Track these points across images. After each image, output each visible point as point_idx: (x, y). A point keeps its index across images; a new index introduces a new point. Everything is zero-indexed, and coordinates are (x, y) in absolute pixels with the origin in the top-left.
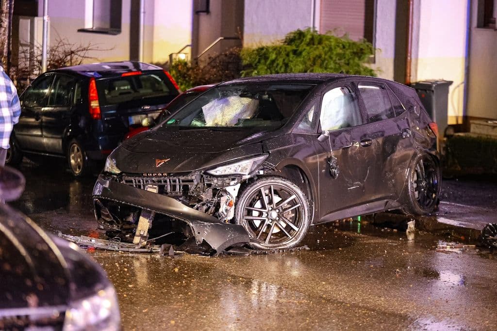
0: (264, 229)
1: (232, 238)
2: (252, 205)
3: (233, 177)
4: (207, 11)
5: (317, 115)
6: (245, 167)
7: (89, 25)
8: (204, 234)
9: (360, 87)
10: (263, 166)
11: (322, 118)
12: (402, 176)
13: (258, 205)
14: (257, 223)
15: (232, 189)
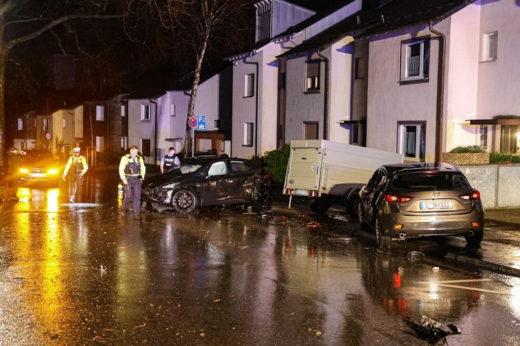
0: (182, 206)
1: (164, 208)
2: (178, 198)
3: (170, 189)
4: (281, 138)
5: (209, 170)
6: (172, 186)
7: (245, 143)
8: (156, 206)
9: (232, 162)
10: (179, 185)
13: (180, 198)
15: (170, 193)
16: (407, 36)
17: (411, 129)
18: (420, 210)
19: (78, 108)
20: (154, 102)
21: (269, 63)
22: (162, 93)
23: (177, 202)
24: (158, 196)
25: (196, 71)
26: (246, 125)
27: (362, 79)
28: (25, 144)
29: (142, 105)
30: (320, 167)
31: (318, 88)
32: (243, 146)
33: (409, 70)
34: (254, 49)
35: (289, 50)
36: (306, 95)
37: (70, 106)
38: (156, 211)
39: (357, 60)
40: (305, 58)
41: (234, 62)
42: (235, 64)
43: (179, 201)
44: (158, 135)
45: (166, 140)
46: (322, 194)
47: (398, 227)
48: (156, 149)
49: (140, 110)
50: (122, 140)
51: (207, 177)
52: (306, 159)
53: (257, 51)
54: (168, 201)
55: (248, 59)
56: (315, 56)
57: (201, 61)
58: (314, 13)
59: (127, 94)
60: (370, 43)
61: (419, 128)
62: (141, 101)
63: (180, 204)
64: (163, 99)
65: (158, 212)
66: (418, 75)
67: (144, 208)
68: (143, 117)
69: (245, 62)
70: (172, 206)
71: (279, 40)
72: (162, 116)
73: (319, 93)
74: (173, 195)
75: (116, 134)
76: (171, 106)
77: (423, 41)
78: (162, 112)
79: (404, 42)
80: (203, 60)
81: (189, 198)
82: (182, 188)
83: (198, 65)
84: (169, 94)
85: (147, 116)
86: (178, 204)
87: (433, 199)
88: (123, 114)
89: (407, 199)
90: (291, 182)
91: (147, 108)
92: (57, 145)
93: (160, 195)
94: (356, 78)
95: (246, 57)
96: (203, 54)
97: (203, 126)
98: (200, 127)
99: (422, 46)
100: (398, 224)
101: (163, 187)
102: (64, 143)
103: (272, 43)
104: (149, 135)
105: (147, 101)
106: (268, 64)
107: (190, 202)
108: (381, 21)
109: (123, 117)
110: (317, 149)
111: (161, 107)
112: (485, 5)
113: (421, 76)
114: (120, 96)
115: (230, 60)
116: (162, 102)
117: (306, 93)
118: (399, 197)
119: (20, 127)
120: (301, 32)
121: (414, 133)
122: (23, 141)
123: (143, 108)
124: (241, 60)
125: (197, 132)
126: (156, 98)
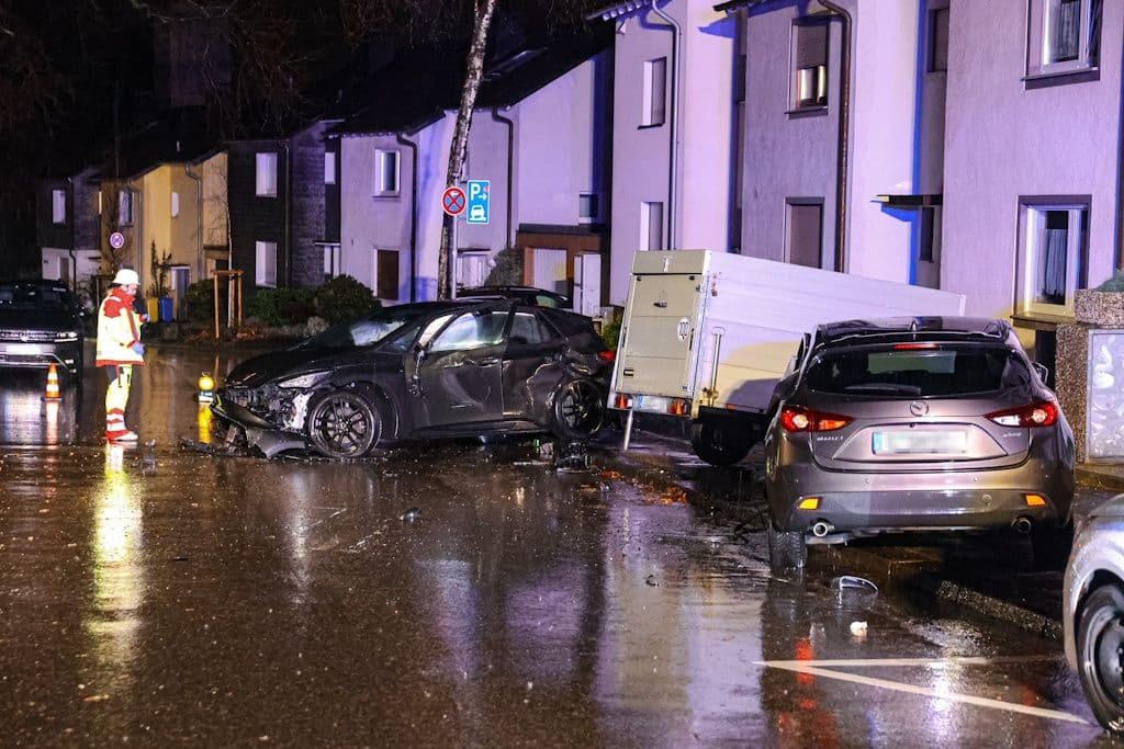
1: (290, 445)
5: (420, 335)
6: (306, 381)
17: (1056, 221)
18: (873, 457)
19: (213, 159)
20: (408, 143)
21: (706, 25)
23: (323, 428)
24: (267, 411)
25: (472, 51)
26: (645, 209)
28: (71, 261)
29: (377, 151)
30: (698, 331)
36: (794, 121)
37: (192, 154)
38: (257, 452)
39: (933, 14)
40: (791, 12)
41: (618, 24)
42: (619, 30)
43: (329, 425)
46: (701, 407)
47: (809, 504)
48: (413, 279)
49: (371, 166)
50: (327, 251)
52: (663, 306)
54: (297, 423)
55: (649, 17)
56: (814, 4)
57: (485, 23)
59: (339, 121)
61: (1074, 216)
62: (375, 138)
63: (331, 433)
64: (433, 132)
65: (264, 456)
66: (1077, 58)
67: (232, 444)
68: (380, 185)
69: (645, 25)
70: (309, 440)
72: (430, 181)
73: (826, 113)
74: (311, 406)
75: (312, 236)
78: (432, 170)
80: (493, 20)
81: (358, 417)
83: (477, 34)
84: (451, 117)
85: (391, 184)
86: (325, 433)
87: (912, 425)
88: (329, 178)
89: (839, 424)
90: (628, 373)
91: (391, 158)
92: (155, 265)
93: (274, 406)
94: (931, 69)
95: (644, 9)
97: (482, 212)
98: (474, 213)
100: (807, 495)
101: (282, 385)
102: (175, 260)
104: (394, 239)
105: (391, 139)
106: (702, 30)
107: (360, 427)
109: (328, 186)
110: (692, 278)
111: (428, 158)
113: (1082, 63)
114: (322, 125)
115: (606, 18)
116: (431, 140)
117: (793, 115)
118: (815, 417)
119: (59, 215)
121: (1064, 231)
122: (66, 253)
123: (381, 159)
124: (636, 19)
125: (525, 230)
126: (414, 130)
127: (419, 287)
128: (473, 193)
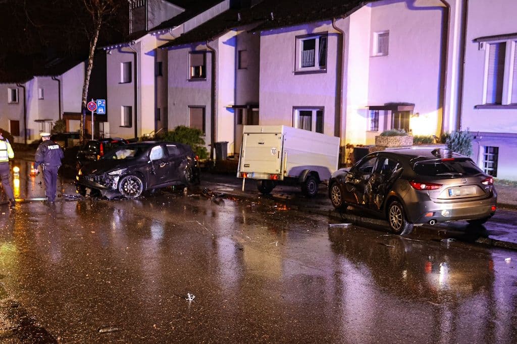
0: (128, 192)
1: (114, 195)
2: (124, 184)
3: (117, 175)
4: (160, 120)
5: (149, 154)
6: (120, 172)
8: (105, 194)
9: (167, 145)
10: (126, 171)
11: (150, 156)
12: (183, 173)
13: (126, 184)
14: (126, 190)
15: (117, 179)
16: (303, 32)
17: (302, 114)
20: (22, 86)
21: (146, 52)
22: (30, 78)
23: (123, 188)
24: (105, 183)
25: (90, 57)
26: (123, 108)
27: (246, 68)
29: (9, 89)
30: (281, 152)
31: (204, 76)
32: (121, 126)
33: (303, 62)
34: (133, 39)
35: (167, 42)
36: (191, 83)
38: (105, 198)
39: (240, 52)
40: (189, 49)
41: (108, 51)
42: (109, 53)
43: (126, 187)
44: (27, 116)
45: (36, 121)
46: (284, 177)
48: (26, 129)
49: (7, 94)
51: (149, 162)
52: (263, 144)
53: (136, 42)
54: (115, 187)
55: (124, 49)
56: (200, 47)
57: (93, 48)
58: (183, 10)
60: (261, 37)
61: (314, 113)
62: (7, 85)
64: (30, 83)
65: (108, 199)
66: (314, 66)
68: (10, 99)
69: (120, 51)
70: (119, 192)
71: (157, 33)
72: (30, 99)
73: (205, 80)
74: (119, 181)
76: (38, 89)
77: (318, 37)
78: (31, 95)
79: (298, 37)
80: (96, 48)
81: (135, 184)
82: (128, 174)
83: (91, 52)
84: (36, 79)
85: (14, 98)
86: (124, 190)
90: (246, 166)
91: (14, 92)
93: (107, 181)
94: (240, 68)
95: (122, 47)
96: (96, 41)
98: (99, 110)
99: (317, 41)
101: (109, 174)
103: (149, 35)
104: (17, 117)
105: (15, 85)
106: (145, 54)
107: (137, 187)
108: (270, 19)
110: (276, 135)
111: (29, 91)
112: (375, 8)
113: (317, 67)
115: (105, 49)
116: (30, 86)
117: (189, 80)
120: (180, 26)
121: (310, 117)
123: (10, 91)
124: (117, 50)
125: (66, 114)
126: (24, 82)
127: (28, 131)
128: (99, 104)
